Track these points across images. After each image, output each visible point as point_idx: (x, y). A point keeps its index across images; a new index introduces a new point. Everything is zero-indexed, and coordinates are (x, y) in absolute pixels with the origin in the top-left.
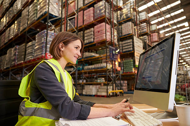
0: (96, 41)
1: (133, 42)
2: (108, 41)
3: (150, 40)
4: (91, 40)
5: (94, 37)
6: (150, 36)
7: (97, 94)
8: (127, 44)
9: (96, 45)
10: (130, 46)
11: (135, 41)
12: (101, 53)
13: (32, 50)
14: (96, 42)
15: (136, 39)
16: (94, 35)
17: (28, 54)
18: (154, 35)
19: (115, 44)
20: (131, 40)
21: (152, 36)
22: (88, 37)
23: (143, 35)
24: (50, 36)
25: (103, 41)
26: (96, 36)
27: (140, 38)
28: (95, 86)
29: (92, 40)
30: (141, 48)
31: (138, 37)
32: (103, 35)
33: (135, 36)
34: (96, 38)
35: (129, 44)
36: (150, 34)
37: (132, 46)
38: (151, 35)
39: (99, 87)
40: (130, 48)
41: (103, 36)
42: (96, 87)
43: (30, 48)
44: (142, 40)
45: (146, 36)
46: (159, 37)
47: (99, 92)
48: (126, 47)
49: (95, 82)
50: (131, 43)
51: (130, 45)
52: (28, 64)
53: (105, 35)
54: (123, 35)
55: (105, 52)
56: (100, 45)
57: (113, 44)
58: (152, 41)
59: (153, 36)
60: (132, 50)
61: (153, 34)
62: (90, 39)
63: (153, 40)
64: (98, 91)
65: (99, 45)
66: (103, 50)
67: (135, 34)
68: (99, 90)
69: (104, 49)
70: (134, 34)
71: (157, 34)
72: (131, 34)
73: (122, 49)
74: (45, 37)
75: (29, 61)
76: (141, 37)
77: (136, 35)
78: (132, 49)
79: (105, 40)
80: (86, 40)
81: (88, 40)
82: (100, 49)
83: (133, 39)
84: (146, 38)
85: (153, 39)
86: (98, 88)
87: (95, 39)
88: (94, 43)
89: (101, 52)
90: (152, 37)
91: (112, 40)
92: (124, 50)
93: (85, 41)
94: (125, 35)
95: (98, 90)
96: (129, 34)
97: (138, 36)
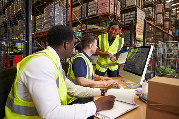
0: (99, 13)
1: (136, 15)
2: (111, 14)
3: (153, 12)
5: (98, 9)
6: (155, 8)
9: (100, 18)
10: (132, 19)
11: (138, 12)
12: (103, 25)
13: (41, 23)
14: (99, 15)
16: (97, 7)
17: (38, 26)
19: (118, 17)
20: (134, 12)
21: (157, 7)
22: (92, 9)
23: (147, 6)
24: (57, 11)
25: (106, 14)
29: (96, 12)
31: (142, 9)
33: (139, 8)
34: (100, 11)
35: (132, 16)
37: (134, 18)
38: (156, 5)
41: (107, 9)
43: (39, 21)
44: (145, 12)
45: (150, 7)
46: (163, 8)
48: (129, 19)
50: (134, 16)
52: (39, 36)
53: (108, 7)
54: (126, 6)
56: (103, 18)
57: (116, 17)
61: (159, 5)
62: (94, 12)
63: (157, 12)
69: (107, 21)
70: (138, 6)
71: (162, 5)
72: (135, 5)
73: (124, 22)
74: (53, 12)
75: (39, 33)
76: (145, 9)
79: (108, 13)
81: (92, 12)
82: (103, 21)
83: (136, 11)
84: (150, 10)
85: (157, 10)
87: (98, 11)
88: (97, 16)
91: (115, 13)
92: (126, 23)
93: (89, 13)
94: (129, 7)
96: (133, 5)
97: (142, 7)
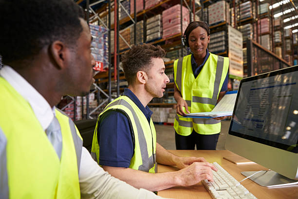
0: (165, 36)
1: (227, 37)
3: (255, 32)
4: (157, 35)
5: (163, 30)
6: (257, 25)
7: (167, 121)
8: (215, 40)
9: (166, 43)
10: (221, 44)
11: (230, 33)
12: (173, 56)
14: (165, 39)
15: (232, 31)
16: (162, 26)
18: (264, 22)
20: (223, 33)
21: (260, 24)
22: (152, 31)
23: (243, 23)
24: (93, 32)
25: (177, 37)
26: (165, 29)
27: (238, 28)
28: (164, 109)
29: (159, 35)
30: (240, 45)
31: (235, 27)
32: (177, 26)
33: (231, 25)
34: (166, 32)
35: (219, 39)
36: (257, 21)
37: (224, 43)
38: (259, 21)
39: (170, 110)
40: (222, 46)
41: (178, 28)
42: (166, 111)
44: (242, 32)
45: (249, 25)
46: (271, 26)
47: (171, 118)
48: (215, 45)
49: (164, 103)
50: (224, 38)
51: (222, 41)
53: (180, 25)
54: (210, 24)
55: (180, 53)
56: (172, 44)
58: (259, 32)
59: (262, 24)
60: (225, 50)
61: (262, 20)
62: (155, 34)
63: (261, 31)
64: (168, 117)
65: (170, 42)
66: (177, 51)
67: (231, 23)
68: (171, 115)
69: (179, 49)
70: (229, 23)
71: (268, 20)
72: (224, 21)
76: (241, 27)
77: (233, 24)
78: (224, 48)
79: (181, 34)
80: (149, 35)
81: (152, 35)
82: (172, 48)
83: (227, 31)
84: (248, 29)
85: (261, 28)
86: (168, 112)
87: (164, 33)
88: (161, 40)
89: (174, 54)
90: (259, 26)
92: (211, 51)
93: (148, 37)
94: (214, 24)
95: (168, 114)
96: (221, 22)
97: (236, 25)
